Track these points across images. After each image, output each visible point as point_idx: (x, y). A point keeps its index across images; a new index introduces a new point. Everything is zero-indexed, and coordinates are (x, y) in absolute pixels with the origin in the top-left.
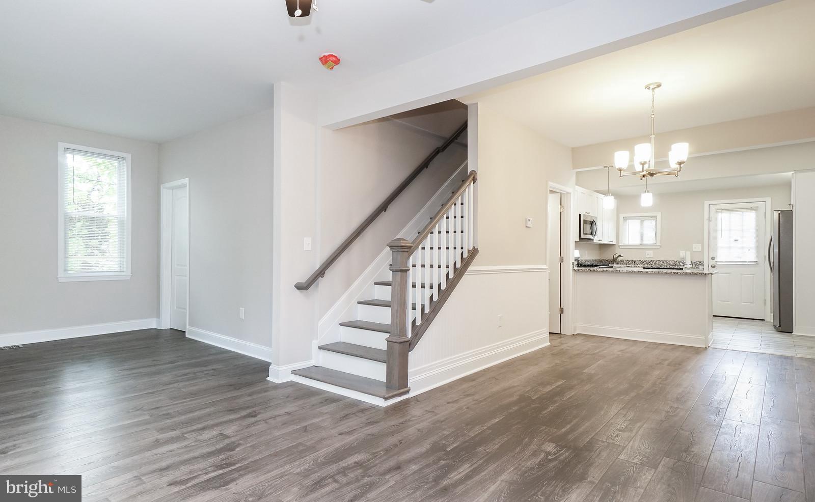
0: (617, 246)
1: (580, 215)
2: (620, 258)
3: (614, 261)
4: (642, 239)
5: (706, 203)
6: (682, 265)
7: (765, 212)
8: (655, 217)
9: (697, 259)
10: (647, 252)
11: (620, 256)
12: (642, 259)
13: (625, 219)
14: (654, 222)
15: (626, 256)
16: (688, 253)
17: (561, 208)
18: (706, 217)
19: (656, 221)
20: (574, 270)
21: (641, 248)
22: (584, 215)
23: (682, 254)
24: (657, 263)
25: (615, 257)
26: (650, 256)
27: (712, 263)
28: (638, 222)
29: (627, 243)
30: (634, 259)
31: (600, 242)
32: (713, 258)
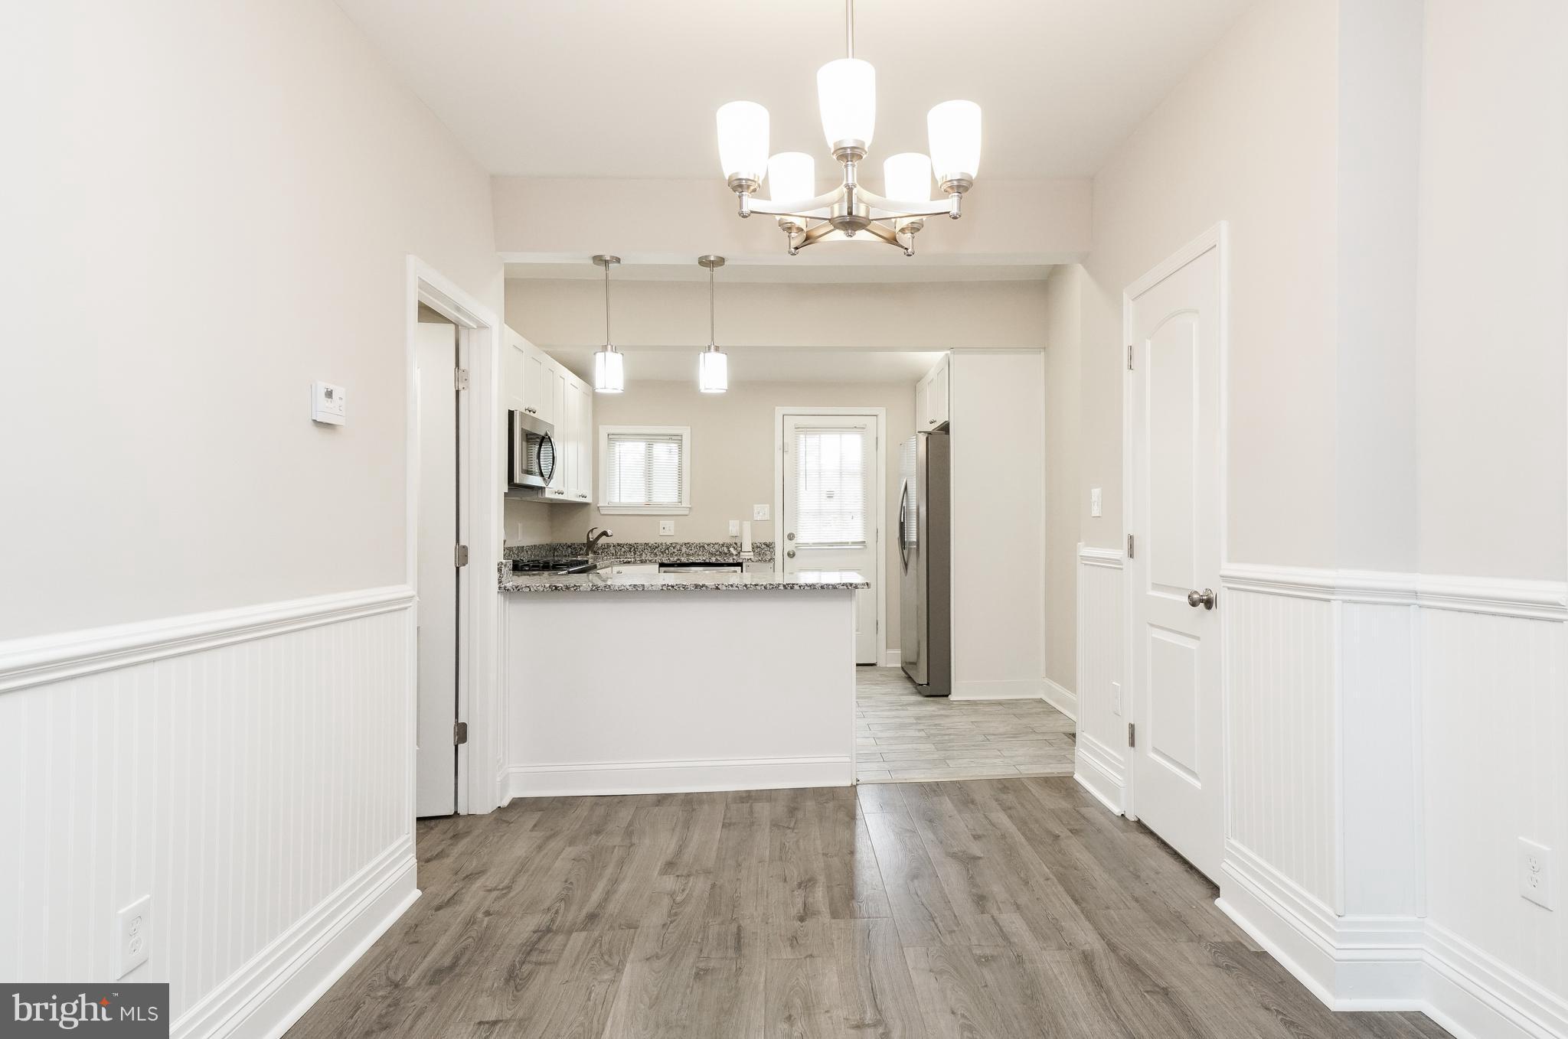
0: (592, 507)
1: (511, 414)
2: (603, 540)
3: (590, 546)
4: (649, 491)
5: (780, 411)
6: (735, 553)
7: (877, 438)
8: (677, 438)
9: (762, 539)
10: (663, 522)
11: (605, 534)
12: (652, 541)
13: (612, 438)
14: (674, 446)
15: (620, 534)
16: (747, 525)
17: (457, 380)
18: (778, 443)
19: (680, 447)
20: (504, 590)
21: (649, 514)
22: (522, 414)
23: (733, 528)
24: (684, 549)
25: (592, 537)
26: (668, 532)
27: (790, 546)
28: (641, 446)
29: (617, 500)
30: (632, 541)
31: (560, 497)
32: (791, 537)
